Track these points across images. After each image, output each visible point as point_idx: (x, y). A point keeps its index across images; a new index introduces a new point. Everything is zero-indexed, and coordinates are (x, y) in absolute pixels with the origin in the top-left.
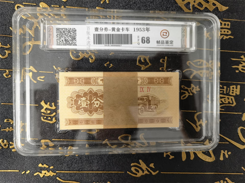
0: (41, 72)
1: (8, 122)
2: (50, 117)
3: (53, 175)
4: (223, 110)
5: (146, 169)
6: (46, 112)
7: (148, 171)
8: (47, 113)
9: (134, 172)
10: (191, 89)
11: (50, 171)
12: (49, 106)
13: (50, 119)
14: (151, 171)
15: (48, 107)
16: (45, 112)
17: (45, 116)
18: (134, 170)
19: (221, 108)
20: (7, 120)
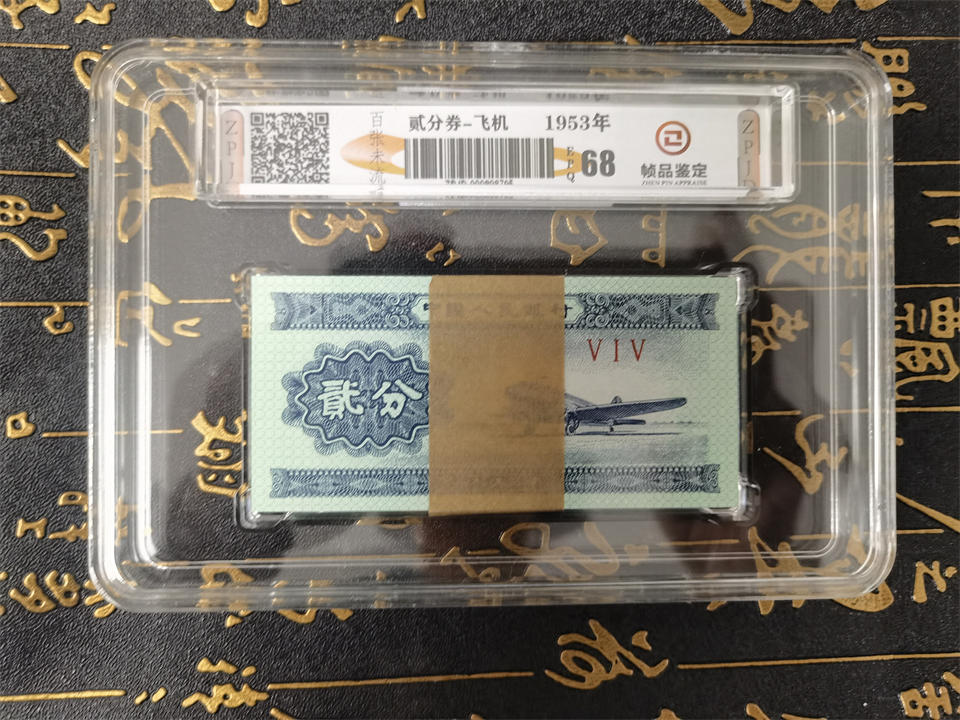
0: (186, 302)
1: (74, 502)
2: (231, 473)
3: (257, 702)
4: (911, 398)
5: (620, 655)
6: (212, 456)
7: (629, 664)
8: (219, 459)
9: (570, 669)
10: (773, 323)
11: (244, 687)
12: (223, 432)
14: (639, 663)
15: (219, 437)
16: (210, 454)
17: (210, 472)
18: (571, 662)
19: (901, 391)
20: (70, 498)
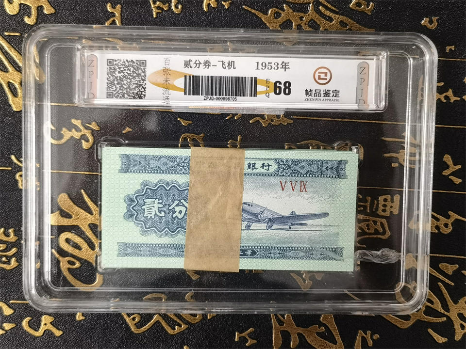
13: (6, 261)
